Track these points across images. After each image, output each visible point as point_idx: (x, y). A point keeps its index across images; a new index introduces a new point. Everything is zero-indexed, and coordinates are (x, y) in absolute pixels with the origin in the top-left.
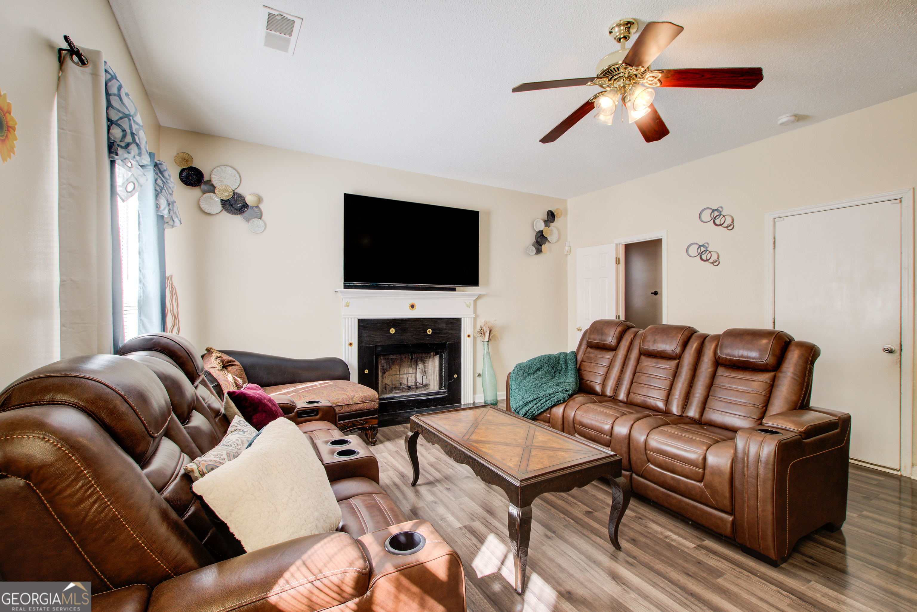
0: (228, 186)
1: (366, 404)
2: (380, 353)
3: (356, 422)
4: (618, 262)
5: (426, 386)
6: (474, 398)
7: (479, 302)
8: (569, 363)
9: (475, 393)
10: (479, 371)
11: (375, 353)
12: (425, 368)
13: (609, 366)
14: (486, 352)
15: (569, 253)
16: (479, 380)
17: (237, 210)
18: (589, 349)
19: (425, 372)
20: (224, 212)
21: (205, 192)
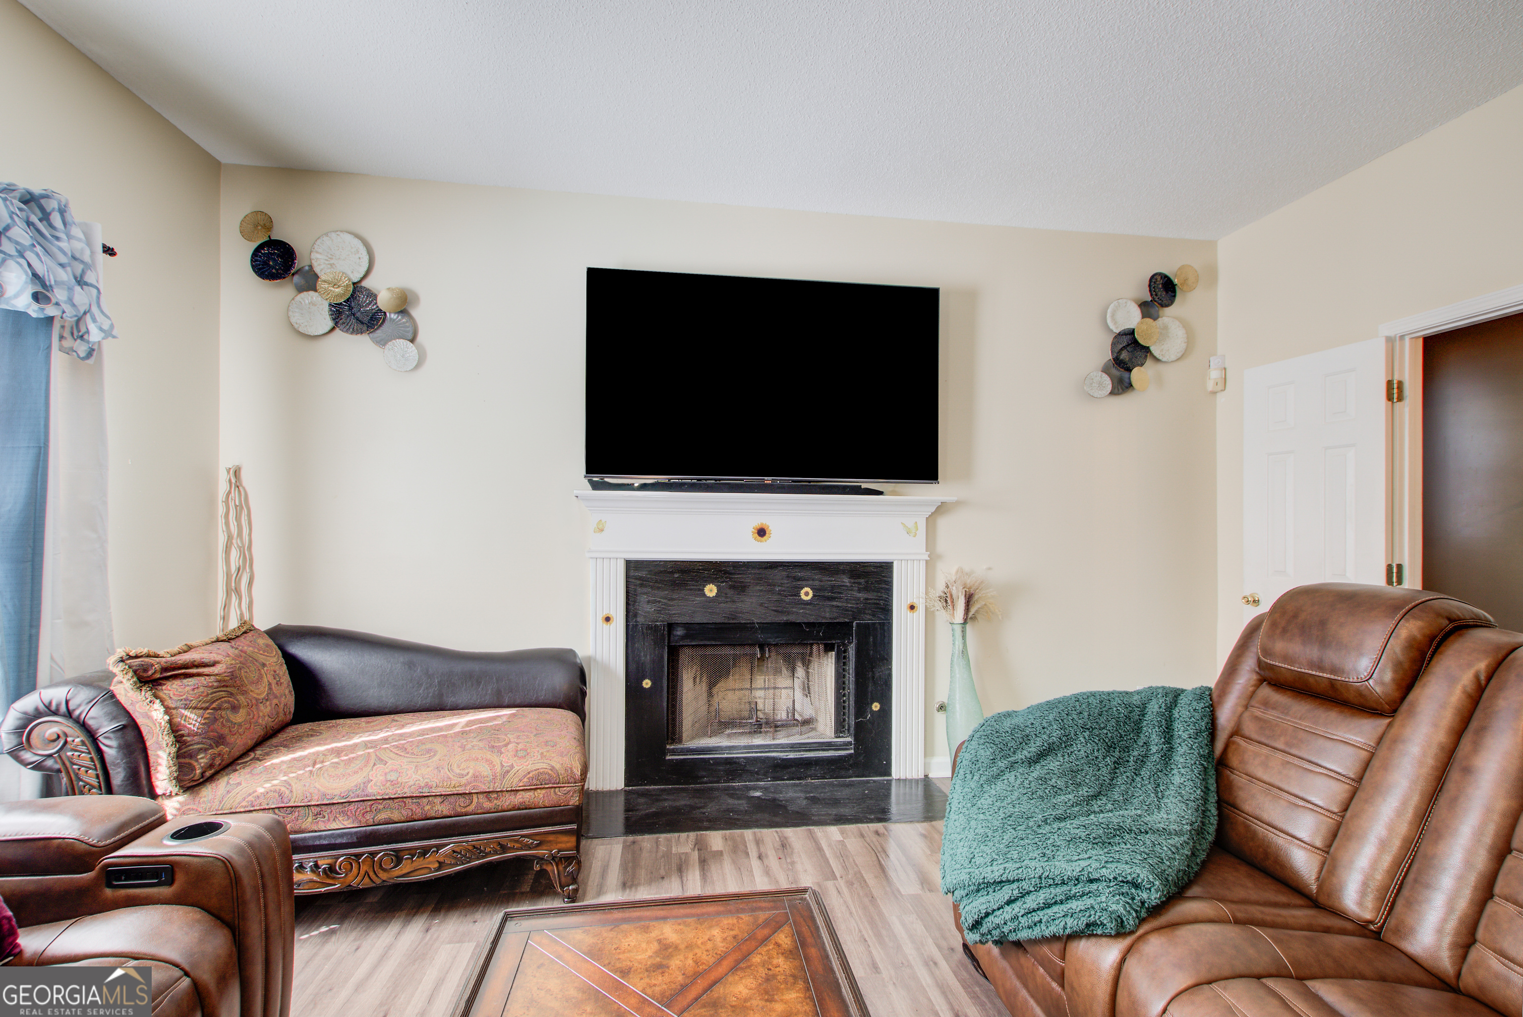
0: (343, 273)
1: (544, 791)
2: (681, 643)
3: (511, 840)
4: (1395, 396)
5: (807, 722)
6: (926, 766)
7: (944, 523)
8: (1180, 737)
9: (928, 750)
10: (941, 696)
11: (669, 643)
12: (808, 679)
13: (1360, 779)
14: (959, 652)
15: (1220, 387)
16: (940, 718)
17: (362, 323)
18: (1266, 691)
19: (808, 688)
20: (337, 331)
21: (300, 290)
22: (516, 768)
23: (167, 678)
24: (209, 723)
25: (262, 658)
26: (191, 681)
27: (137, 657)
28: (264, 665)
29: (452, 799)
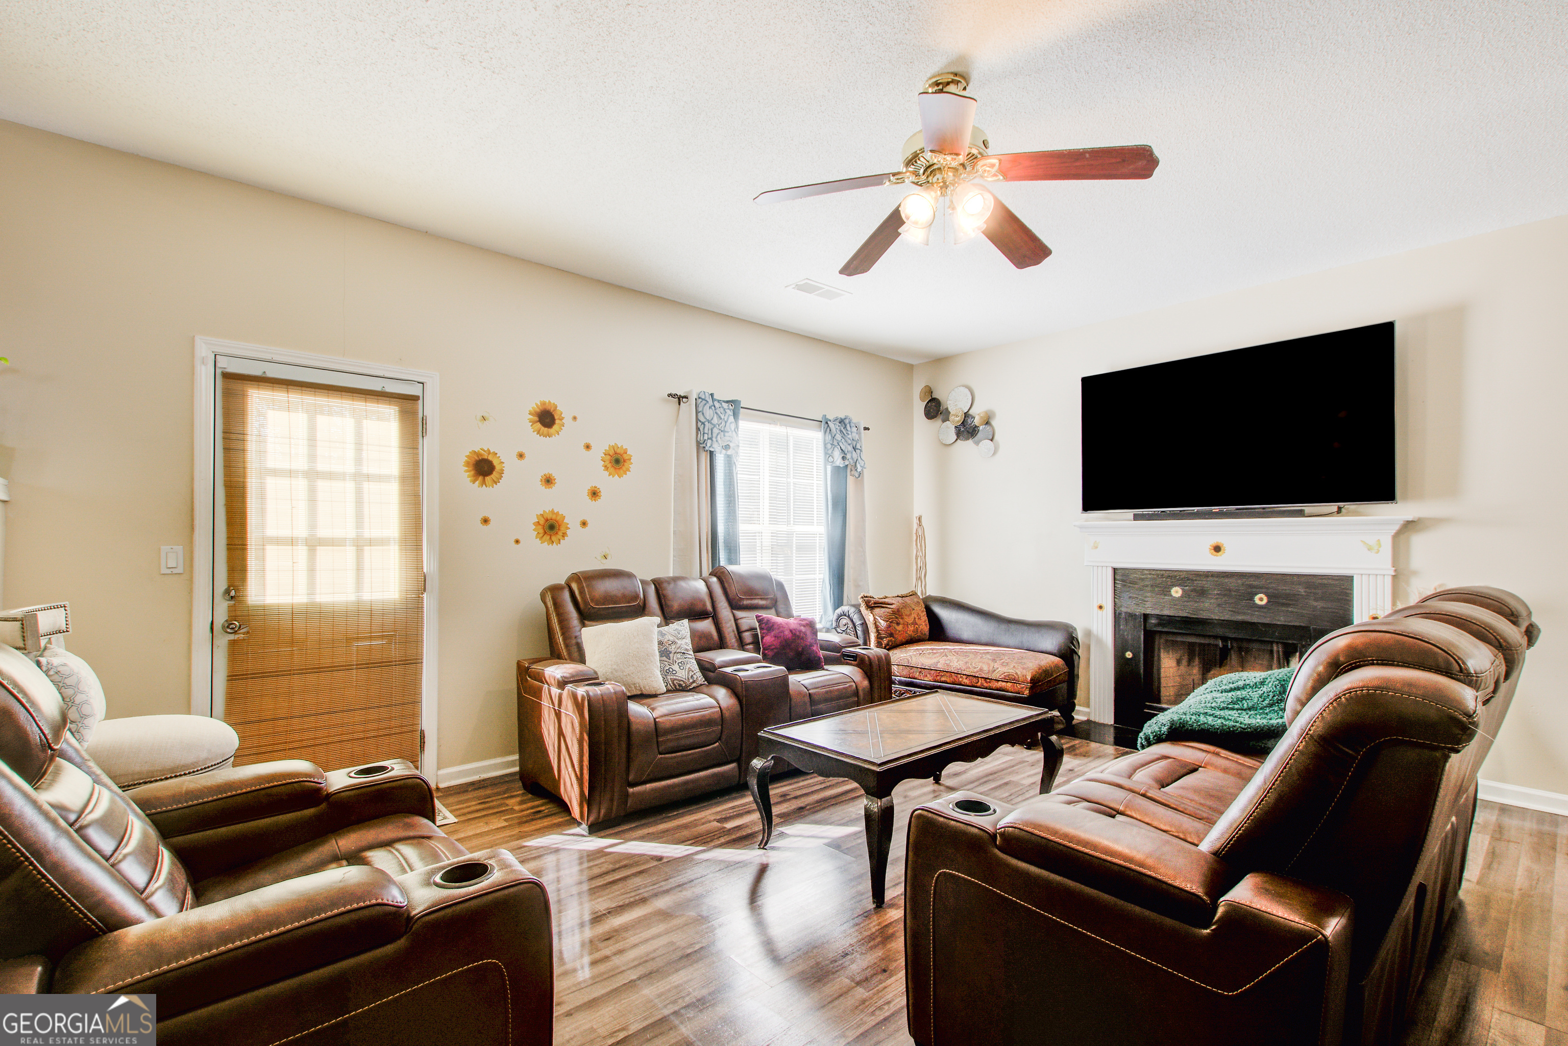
0: (961, 409)
2: (1155, 629)
11: (1145, 628)
17: (969, 434)
20: (958, 440)
21: (944, 421)
22: (999, 669)
23: (876, 607)
24: (889, 627)
25: (913, 607)
26: (883, 610)
27: (866, 597)
28: (914, 609)
29: (971, 678)
